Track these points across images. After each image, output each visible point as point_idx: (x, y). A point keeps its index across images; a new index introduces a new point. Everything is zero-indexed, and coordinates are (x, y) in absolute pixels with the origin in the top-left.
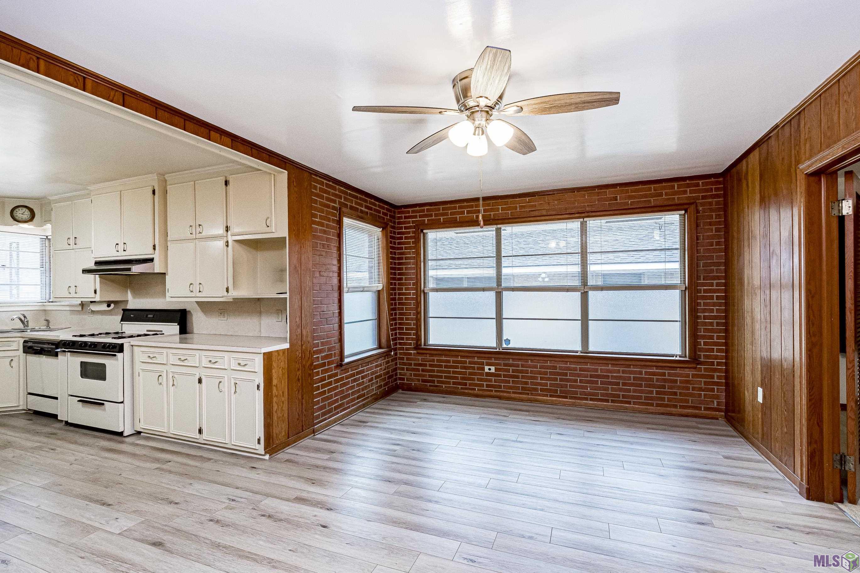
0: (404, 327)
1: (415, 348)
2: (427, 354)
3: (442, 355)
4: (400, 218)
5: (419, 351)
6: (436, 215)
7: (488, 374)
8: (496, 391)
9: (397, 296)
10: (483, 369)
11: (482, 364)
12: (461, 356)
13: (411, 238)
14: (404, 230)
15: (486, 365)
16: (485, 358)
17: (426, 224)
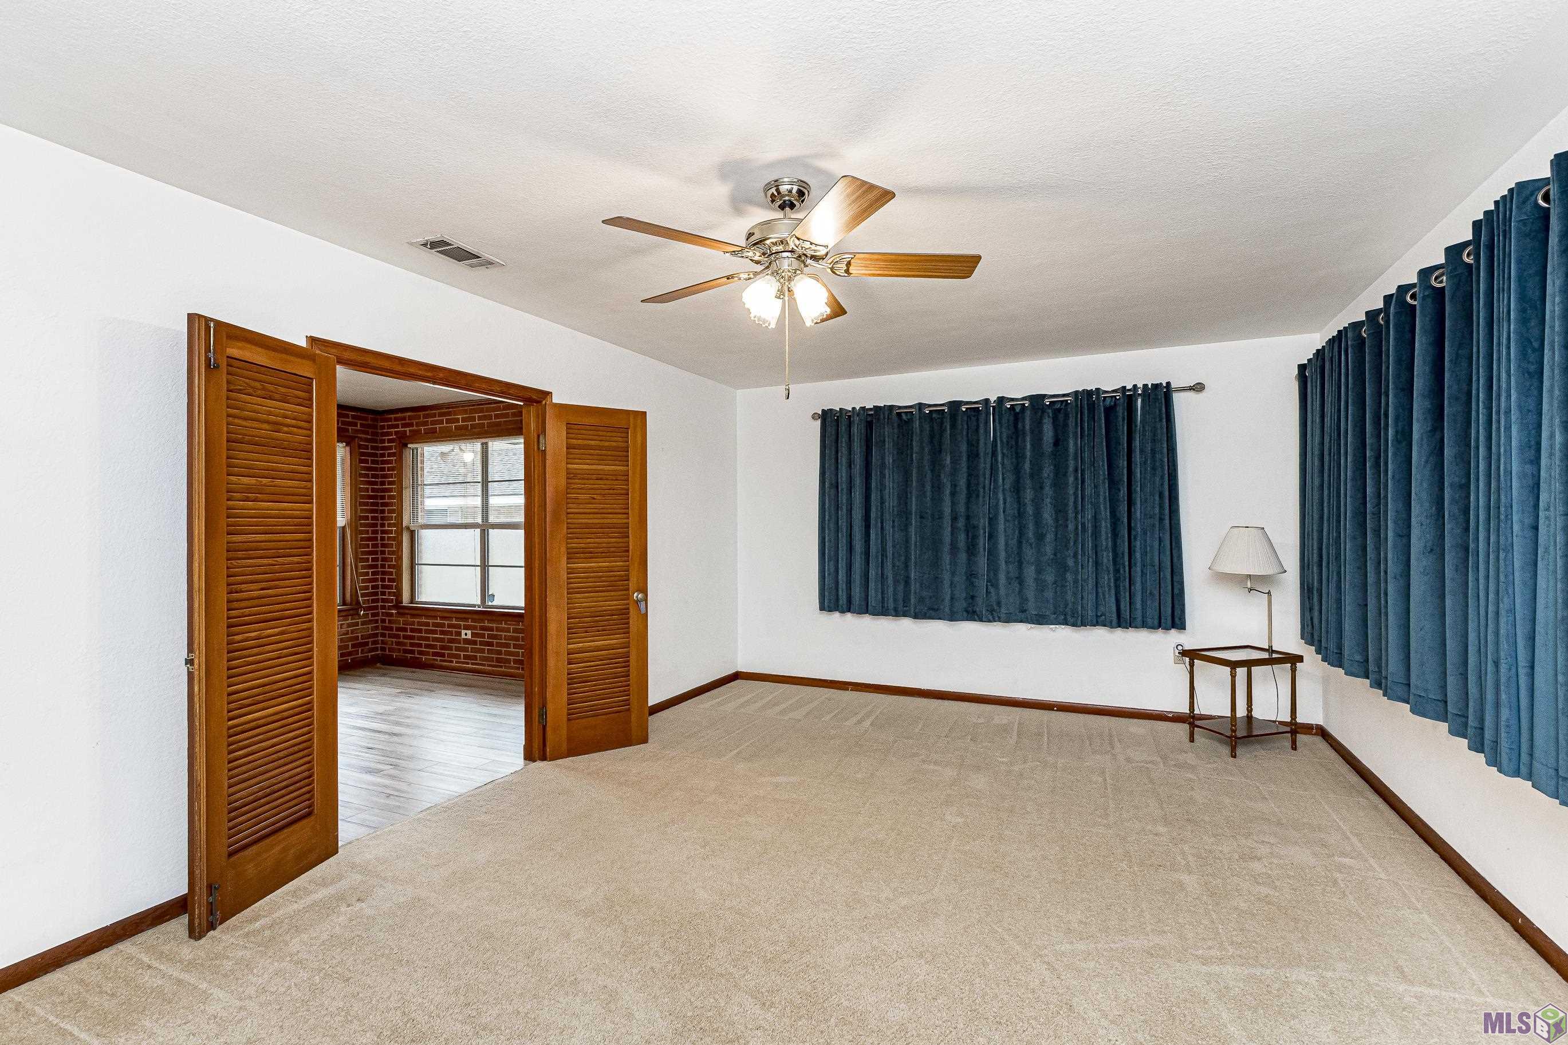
0: (387, 577)
1: (396, 607)
2: (408, 614)
3: (422, 616)
4: (383, 427)
5: (401, 611)
6: (417, 425)
7: (466, 641)
8: (472, 664)
9: (379, 536)
10: (460, 634)
11: (459, 627)
12: (440, 617)
13: (393, 455)
14: (386, 445)
15: (464, 629)
16: (462, 619)
17: (409, 436)
